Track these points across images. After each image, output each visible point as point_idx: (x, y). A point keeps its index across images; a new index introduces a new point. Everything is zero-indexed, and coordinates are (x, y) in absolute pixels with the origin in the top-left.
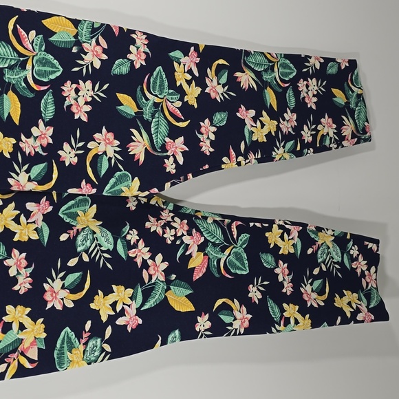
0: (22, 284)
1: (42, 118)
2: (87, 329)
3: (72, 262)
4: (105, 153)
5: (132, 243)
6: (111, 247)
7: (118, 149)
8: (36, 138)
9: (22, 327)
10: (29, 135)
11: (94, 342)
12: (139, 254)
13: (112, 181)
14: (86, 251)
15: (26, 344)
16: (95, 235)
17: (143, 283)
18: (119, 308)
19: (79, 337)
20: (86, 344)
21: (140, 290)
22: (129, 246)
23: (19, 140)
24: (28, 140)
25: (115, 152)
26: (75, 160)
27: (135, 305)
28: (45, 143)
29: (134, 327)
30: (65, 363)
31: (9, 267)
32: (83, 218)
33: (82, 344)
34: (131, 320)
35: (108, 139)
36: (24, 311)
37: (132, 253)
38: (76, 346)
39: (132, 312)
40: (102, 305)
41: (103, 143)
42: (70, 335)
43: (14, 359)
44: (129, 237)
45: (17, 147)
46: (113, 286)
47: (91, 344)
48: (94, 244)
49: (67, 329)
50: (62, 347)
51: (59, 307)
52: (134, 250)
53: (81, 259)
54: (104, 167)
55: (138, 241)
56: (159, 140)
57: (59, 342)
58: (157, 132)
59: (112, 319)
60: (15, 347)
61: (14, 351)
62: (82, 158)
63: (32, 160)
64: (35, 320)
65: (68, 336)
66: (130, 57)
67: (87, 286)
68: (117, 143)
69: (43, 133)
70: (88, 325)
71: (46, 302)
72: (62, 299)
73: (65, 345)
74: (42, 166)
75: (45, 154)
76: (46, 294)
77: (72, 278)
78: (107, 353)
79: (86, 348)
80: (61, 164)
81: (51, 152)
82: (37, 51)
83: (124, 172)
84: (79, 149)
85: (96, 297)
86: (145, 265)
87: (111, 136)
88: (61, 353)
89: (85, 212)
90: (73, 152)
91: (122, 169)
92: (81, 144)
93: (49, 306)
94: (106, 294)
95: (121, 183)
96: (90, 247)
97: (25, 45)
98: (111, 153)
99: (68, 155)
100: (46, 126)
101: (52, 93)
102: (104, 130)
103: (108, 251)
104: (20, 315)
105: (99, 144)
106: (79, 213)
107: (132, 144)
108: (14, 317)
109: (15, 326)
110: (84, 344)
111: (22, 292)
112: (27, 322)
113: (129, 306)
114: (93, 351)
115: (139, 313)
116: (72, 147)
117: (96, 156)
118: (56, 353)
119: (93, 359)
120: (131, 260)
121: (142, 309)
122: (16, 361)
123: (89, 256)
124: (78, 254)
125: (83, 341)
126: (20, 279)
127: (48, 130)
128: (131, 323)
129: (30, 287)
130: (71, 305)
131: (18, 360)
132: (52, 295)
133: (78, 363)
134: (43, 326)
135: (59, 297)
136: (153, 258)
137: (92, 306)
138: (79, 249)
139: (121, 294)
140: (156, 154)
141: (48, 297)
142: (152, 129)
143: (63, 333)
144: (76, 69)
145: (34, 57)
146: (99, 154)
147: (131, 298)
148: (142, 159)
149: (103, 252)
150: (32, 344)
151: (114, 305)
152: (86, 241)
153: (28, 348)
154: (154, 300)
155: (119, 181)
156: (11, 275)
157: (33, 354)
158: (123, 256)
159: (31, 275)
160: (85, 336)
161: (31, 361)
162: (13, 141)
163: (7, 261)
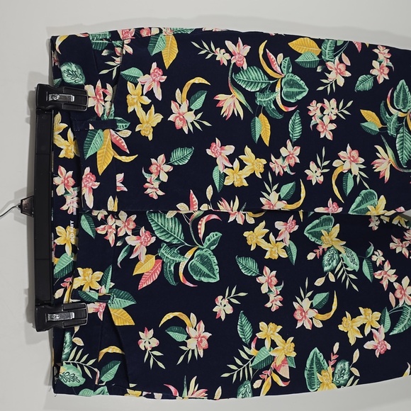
0: (273, 301)
1: (289, 138)
2: (335, 352)
3: (319, 282)
4: (350, 171)
5: (378, 264)
6: (357, 268)
7: (363, 167)
8: (284, 158)
9: (274, 345)
10: (278, 156)
11: (342, 365)
12: (385, 276)
13: (358, 199)
14: (332, 271)
15: (278, 362)
16: (341, 255)
17: (390, 307)
18: (367, 332)
19: (328, 358)
20: (334, 366)
21: (387, 314)
22: (375, 267)
23: (269, 160)
24: (277, 160)
25: (360, 169)
26: (321, 179)
27: (383, 330)
28: (292, 163)
29: (382, 352)
30: (316, 384)
31: (261, 285)
32: (327, 238)
33: (330, 366)
34: (379, 345)
35: (353, 157)
36: (276, 329)
37: (378, 275)
38: (325, 367)
39: (380, 336)
40: (350, 327)
41: (348, 161)
42: (319, 356)
43: (268, 376)
44: (374, 258)
45: (267, 167)
46: (361, 308)
47: (339, 366)
48: (340, 264)
49: (316, 349)
50: (311, 367)
51: (308, 327)
52: (379, 272)
53: (327, 279)
54: (350, 185)
55: (384, 262)
56: (404, 156)
57: (308, 362)
58: (402, 148)
59: (360, 343)
60: (268, 363)
61: (268, 368)
62: (327, 177)
63: (281, 180)
64: (285, 338)
65: (316, 357)
66: (373, 72)
67: (335, 306)
68: (362, 160)
69: (291, 154)
70: (336, 347)
71: (296, 321)
72: (311, 319)
73: (314, 366)
74: (291, 185)
75: (292, 174)
76: (296, 312)
77: (320, 297)
78: (356, 377)
79: (335, 370)
80: (308, 183)
81: (299, 172)
82: (285, 73)
83: (369, 190)
84: (325, 167)
85: (344, 319)
86: (391, 288)
87: (355, 153)
88: (311, 374)
89: (328, 231)
90: (319, 171)
91: (368, 187)
92: (326, 163)
93: (299, 325)
94: (353, 316)
95: (367, 202)
96: (336, 267)
97: (274, 68)
98: (355, 171)
99: (315, 174)
100: (293, 146)
101: (299, 113)
102: (349, 148)
103: (353, 272)
104: (272, 332)
105: (344, 162)
106: (323, 232)
107: (377, 161)
108: (266, 334)
109: (268, 343)
110: (332, 366)
111: (274, 309)
112: (279, 340)
113: (377, 330)
114: (342, 375)
115: (388, 337)
116: (318, 166)
117: (342, 174)
118: (306, 373)
119: (342, 382)
120: (377, 282)
121: (391, 334)
122: (270, 378)
123: (336, 276)
124: (324, 274)
125: (332, 363)
126: (272, 297)
127: (295, 150)
128: (379, 348)
129: (280, 305)
130: (320, 325)
131: (272, 377)
132: (301, 314)
133: (327, 385)
134: (293, 345)
135: (308, 316)
136: (399, 281)
137: (341, 327)
138: (326, 269)
139: (368, 317)
140: (401, 170)
141: (297, 315)
142: (397, 145)
143: (312, 353)
144: (321, 88)
145: (282, 79)
146: (344, 172)
147: (379, 322)
148: (387, 176)
149: (349, 272)
150: (283, 362)
151: (362, 328)
152: (332, 261)
153: (280, 366)
154: (403, 325)
155: (365, 199)
156: (263, 292)
157: (285, 372)
158: (369, 278)
159: (281, 293)
160: (333, 358)
161: (283, 379)
162: (264, 162)
163: (259, 278)
